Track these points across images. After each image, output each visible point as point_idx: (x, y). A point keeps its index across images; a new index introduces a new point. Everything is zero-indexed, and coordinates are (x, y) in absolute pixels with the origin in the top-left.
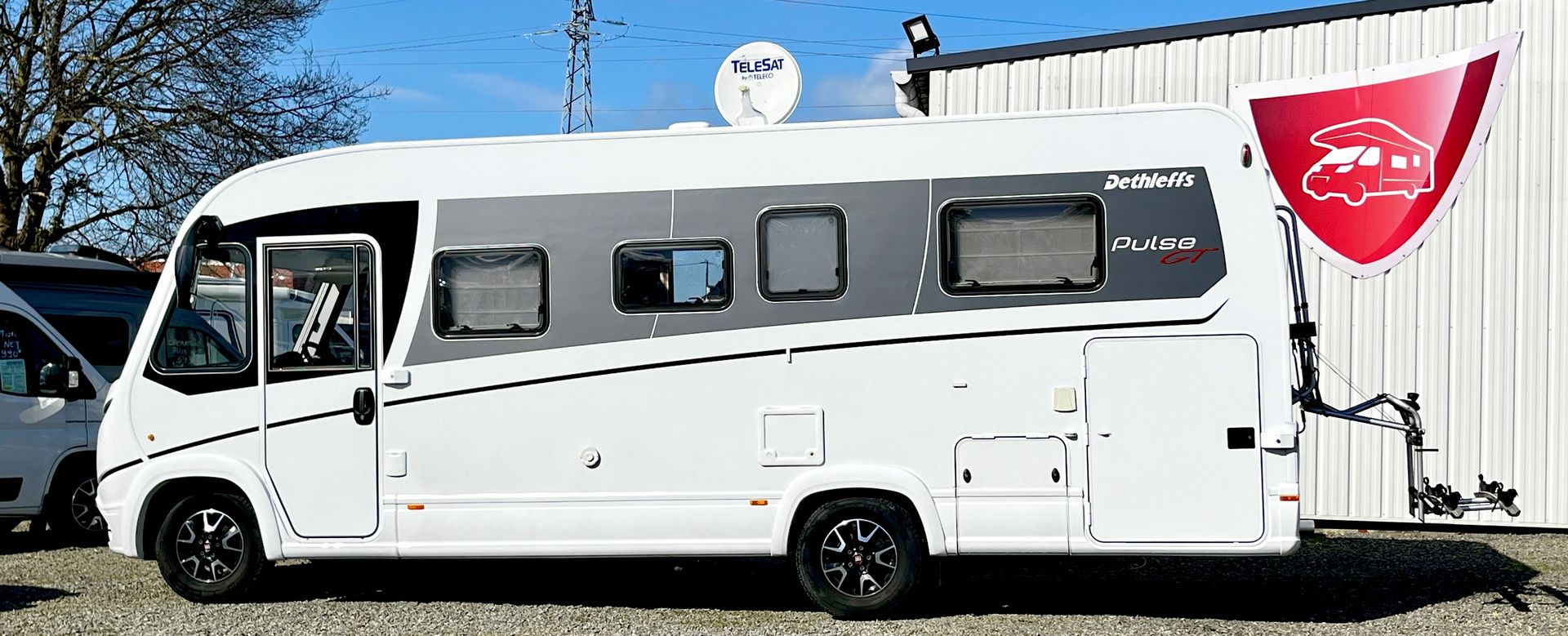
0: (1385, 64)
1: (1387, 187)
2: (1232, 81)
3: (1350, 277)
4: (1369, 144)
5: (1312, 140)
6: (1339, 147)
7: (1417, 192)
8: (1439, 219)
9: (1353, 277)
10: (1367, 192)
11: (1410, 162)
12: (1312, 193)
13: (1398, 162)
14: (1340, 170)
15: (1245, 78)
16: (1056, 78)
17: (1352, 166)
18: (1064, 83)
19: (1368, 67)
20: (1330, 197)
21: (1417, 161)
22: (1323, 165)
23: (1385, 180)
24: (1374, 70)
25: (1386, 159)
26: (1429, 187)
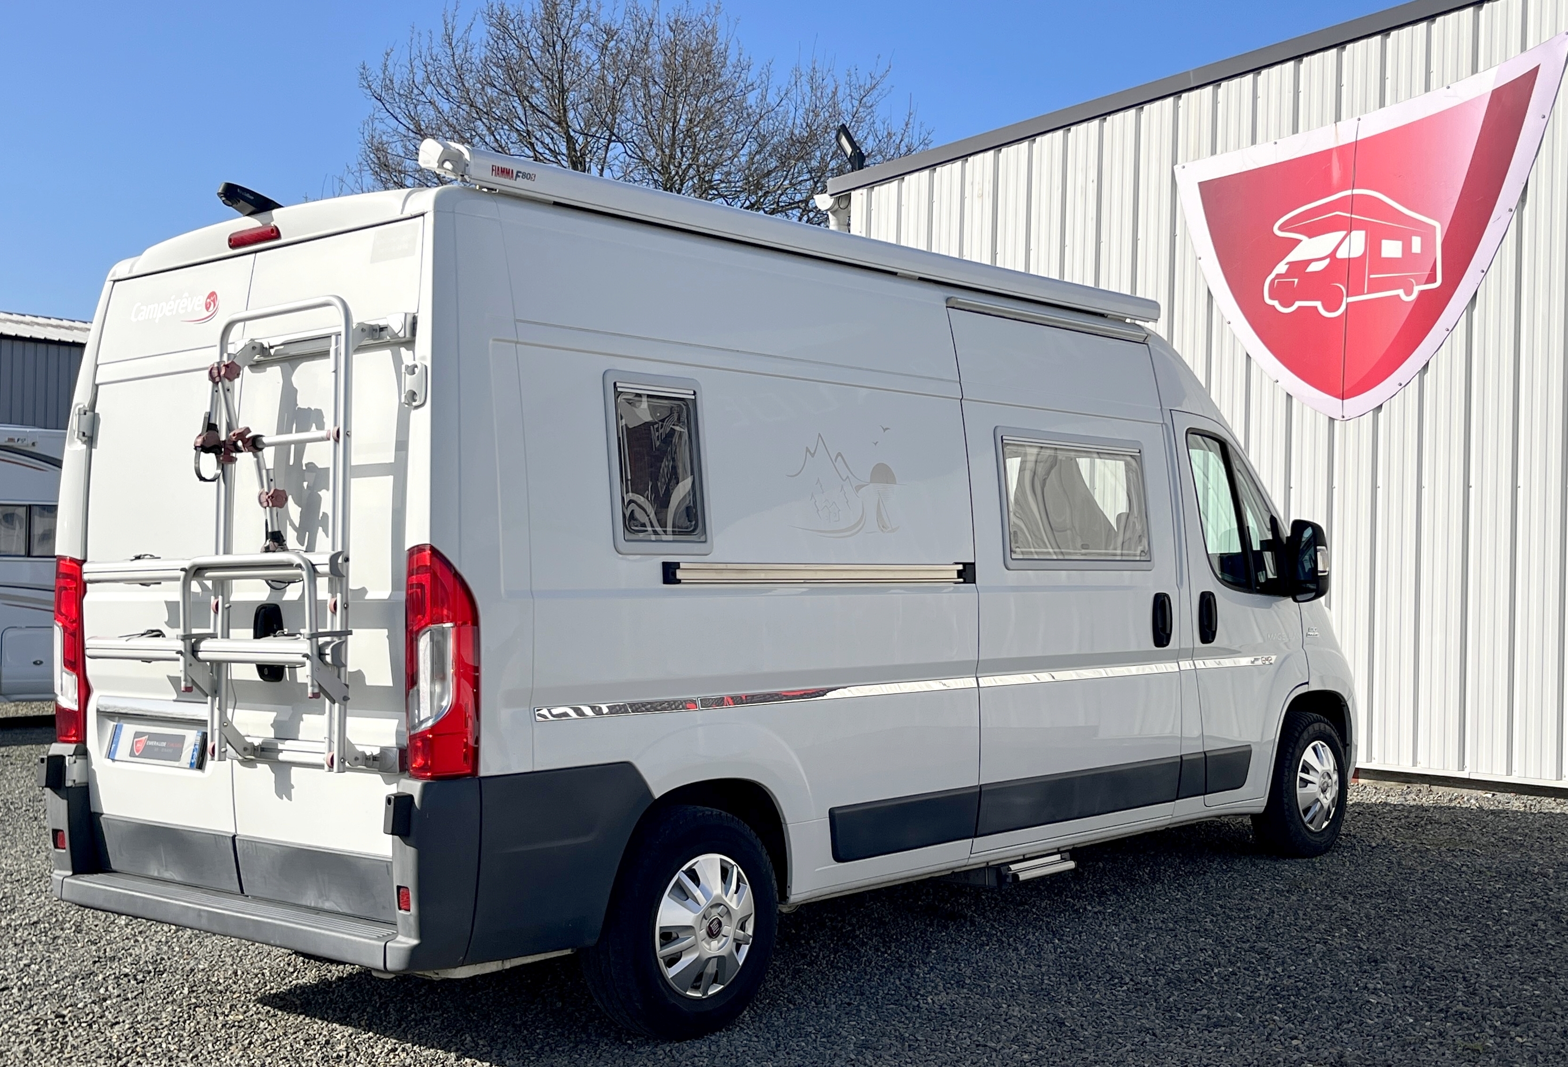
0: (1375, 109)
1: (1375, 286)
2: (1178, 160)
3: (1327, 419)
4: (1350, 226)
5: (1276, 229)
6: (1310, 237)
7: (1417, 289)
8: (1450, 328)
9: (1332, 418)
10: (1348, 296)
11: (1407, 247)
12: (1276, 303)
13: (1391, 249)
14: (1314, 267)
17: (1327, 261)
18: (989, 187)
19: (1353, 116)
20: (1299, 307)
21: (1416, 244)
22: (1290, 264)
23: (1372, 276)
24: (1359, 119)
25: (1373, 245)
26: (1435, 281)
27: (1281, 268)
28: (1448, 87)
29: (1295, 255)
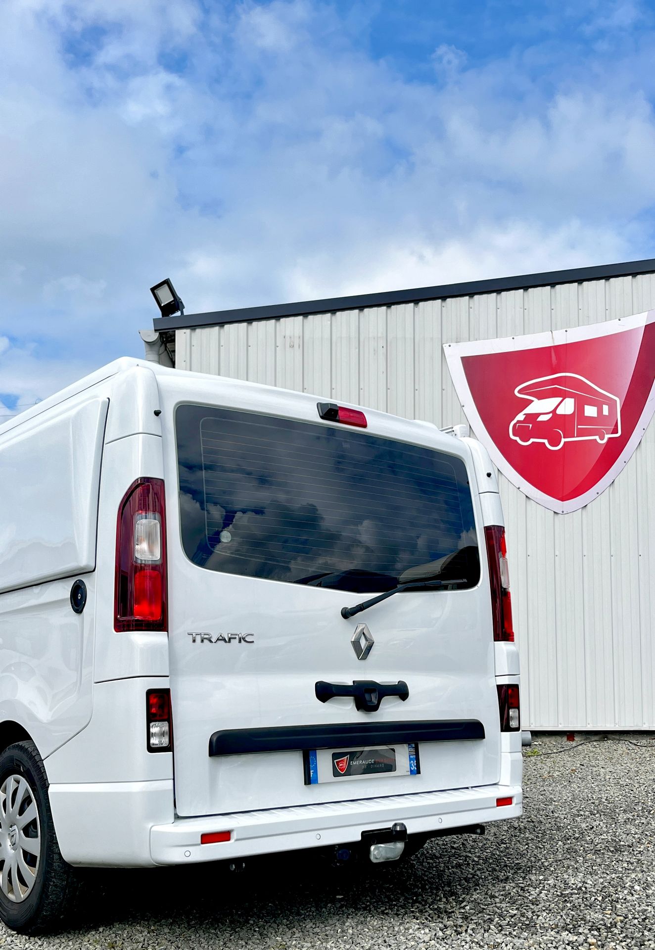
0: (574, 327)
1: (581, 433)
2: (444, 340)
4: (564, 395)
5: (516, 391)
6: (539, 399)
7: (607, 437)
8: (627, 461)
9: (555, 513)
10: (564, 438)
11: (600, 411)
12: (517, 439)
13: (590, 411)
14: (542, 418)
15: (457, 338)
16: (290, 337)
17: (551, 415)
18: (297, 342)
19: (561, 329)
20: (533, 443)
21: (606, 410)
22: (527, 415)
23: (579, 427)
24: (566, 331)
25: (579, 408)
26: (617, 433)
27: (521, 417)
28: (619, 320)
29: (530, 410)
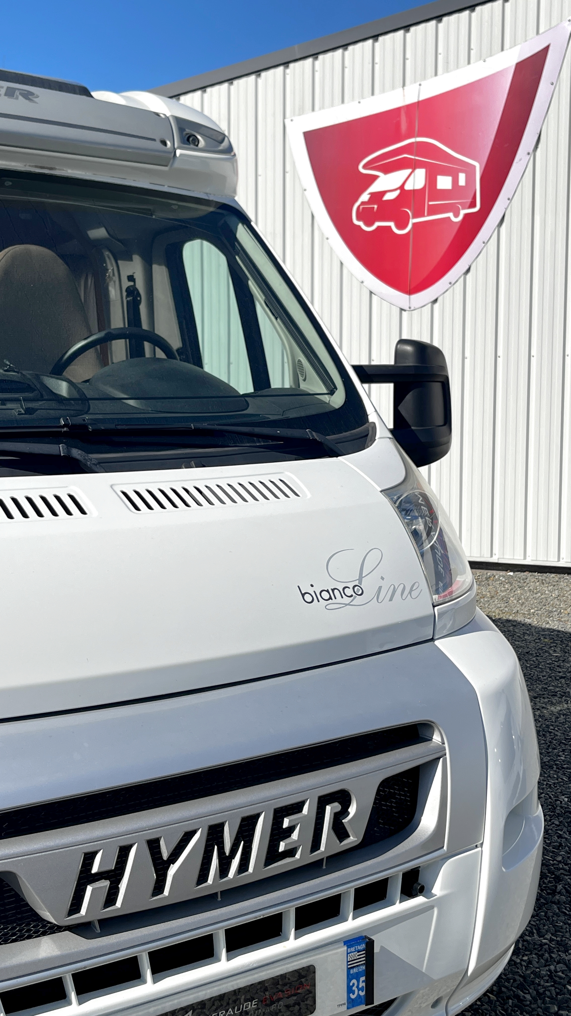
0: (432, 77)
1: (433, 210)
2: (288, 115)
3: (399, 309)
4: (413, 165)
5: (360, 167)
6: (386, 173)
7: (463, 212)
8: (486, 242)
9: (402, 310)
10: (415, 216)
11: (455, 181)
12: (361, 224)
13: (444, 182)
14: (389, 197)
15: (300, 110)
17: (398, 192)
19: (415, 82)
20: (379, 227)
21: (462, 179)
22: (373, 195)
23: (431, 203)
24: (420, 85)
25: (431, 180)
26: (475, 206)
27: (365, 197)
29: (375, 188)
